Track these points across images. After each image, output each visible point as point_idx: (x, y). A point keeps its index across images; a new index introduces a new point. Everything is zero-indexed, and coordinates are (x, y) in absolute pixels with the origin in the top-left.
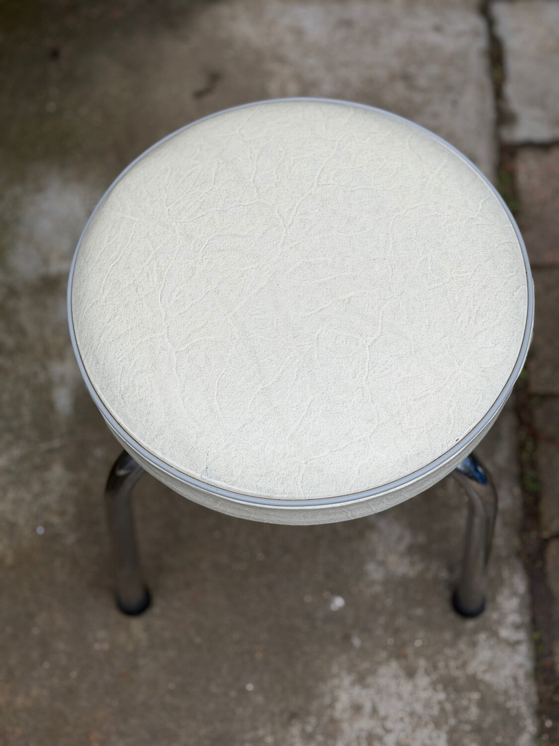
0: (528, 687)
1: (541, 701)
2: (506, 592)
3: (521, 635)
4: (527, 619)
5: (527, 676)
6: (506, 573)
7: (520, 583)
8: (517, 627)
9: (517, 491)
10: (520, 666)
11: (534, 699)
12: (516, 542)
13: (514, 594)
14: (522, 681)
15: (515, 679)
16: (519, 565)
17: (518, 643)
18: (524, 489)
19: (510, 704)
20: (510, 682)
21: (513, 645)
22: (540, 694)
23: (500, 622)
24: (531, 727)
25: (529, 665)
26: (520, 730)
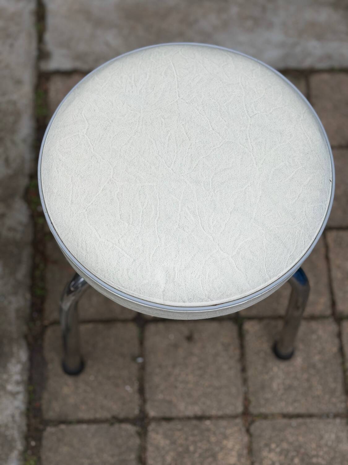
0: (21, 421)
1: (29, 430)
2: (14, 361)
3: (21, 388)
4: (25, 378)
5: (21, 414)
6: (15, 349)
7: (23, 355)
8: (18, 383)
9: (28, 296)
10: (17, 408)
11: (25, 428)
12: (25, 328)
13: (19, 362)
14: (17, 418)
15: (13, 416)
16: (23, 343)
17: (18, 393)
18: (33, 294)
19: (8, 433)
20: (10, 419)
21: (14, 395)
22: (28, 425)
23: (7, 381)
24: (19, 446)
25: (23, 407)
26: (12, 449)
